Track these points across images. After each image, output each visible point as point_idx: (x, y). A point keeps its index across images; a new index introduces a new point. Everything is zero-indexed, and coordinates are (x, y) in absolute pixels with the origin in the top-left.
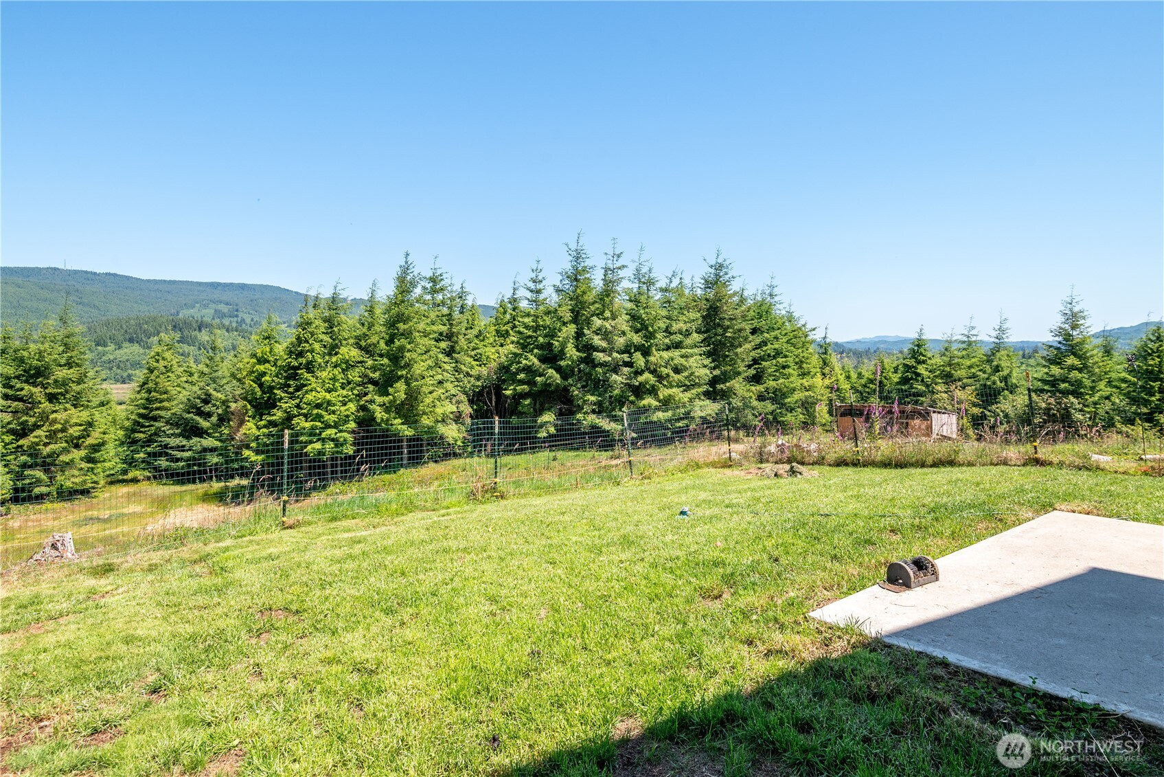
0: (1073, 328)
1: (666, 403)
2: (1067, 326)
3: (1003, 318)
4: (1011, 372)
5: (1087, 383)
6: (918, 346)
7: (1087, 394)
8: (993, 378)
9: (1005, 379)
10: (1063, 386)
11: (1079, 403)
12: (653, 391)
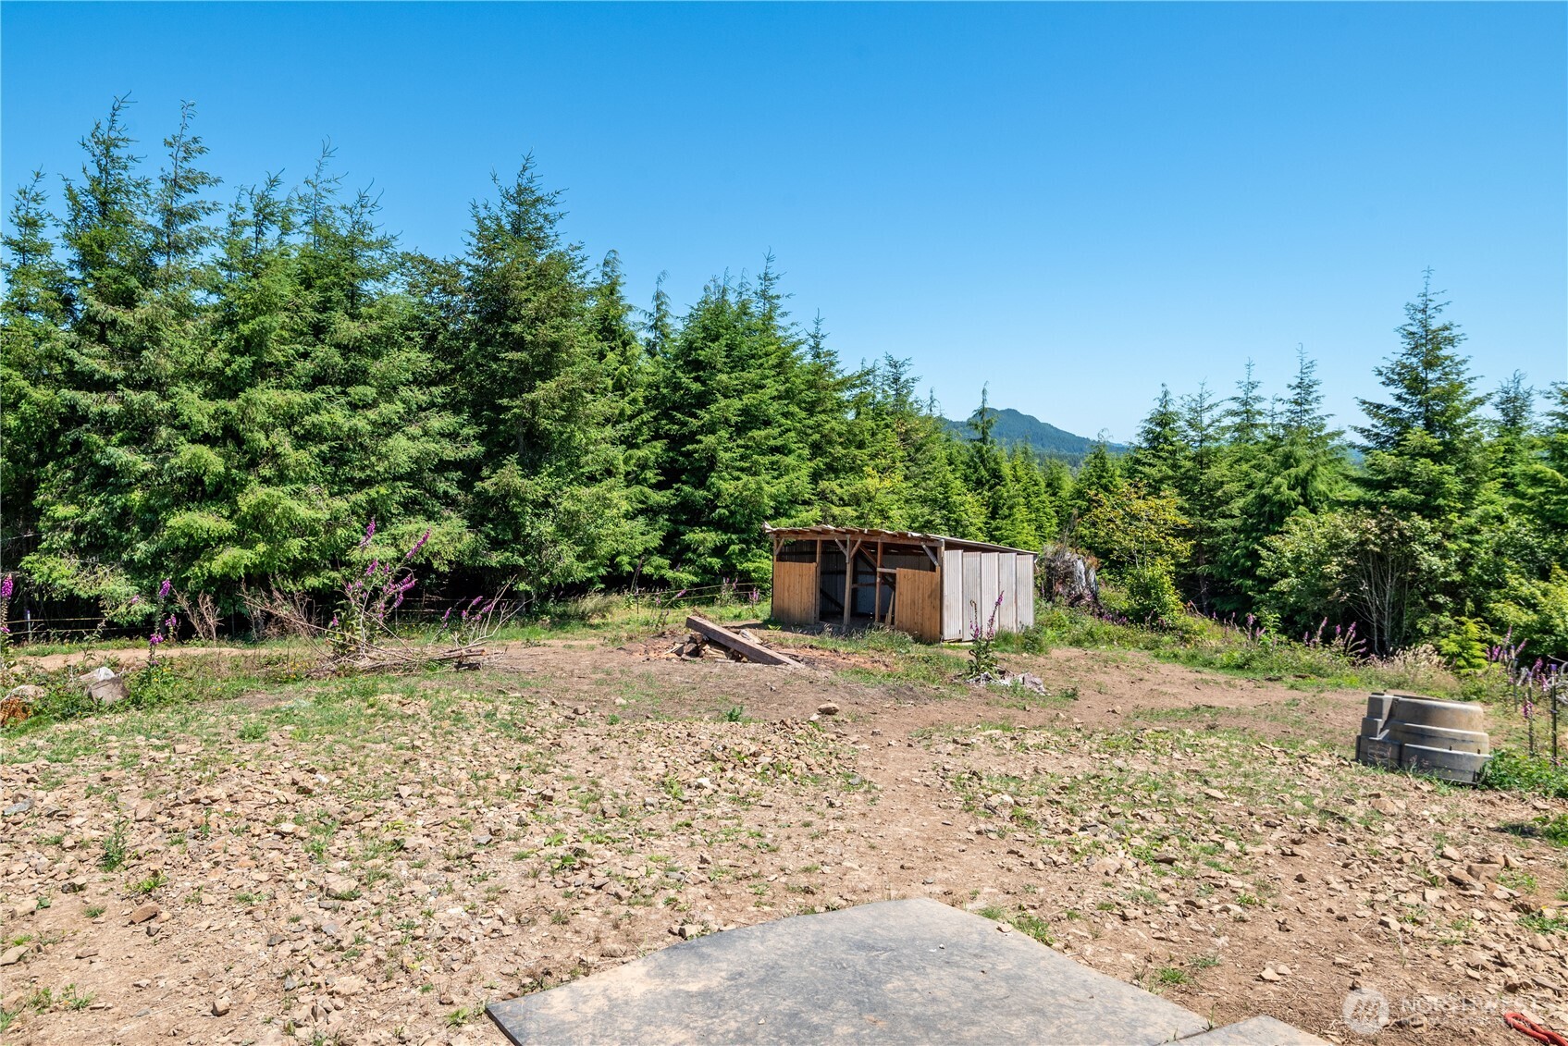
0: (1429, 365)
1: (254, 526)
2: (1414, 360)
3: (1306, 361)
4: (1314, 467)
5: (1454, 484)
6: (1163, 424)
7: (1452, 509)
8: (1277, 480)
9: (1302, 483)
10: (1400, 493)
11: (1434, 530)
12: (219, 492)
